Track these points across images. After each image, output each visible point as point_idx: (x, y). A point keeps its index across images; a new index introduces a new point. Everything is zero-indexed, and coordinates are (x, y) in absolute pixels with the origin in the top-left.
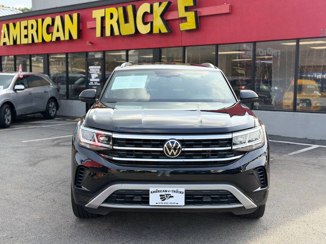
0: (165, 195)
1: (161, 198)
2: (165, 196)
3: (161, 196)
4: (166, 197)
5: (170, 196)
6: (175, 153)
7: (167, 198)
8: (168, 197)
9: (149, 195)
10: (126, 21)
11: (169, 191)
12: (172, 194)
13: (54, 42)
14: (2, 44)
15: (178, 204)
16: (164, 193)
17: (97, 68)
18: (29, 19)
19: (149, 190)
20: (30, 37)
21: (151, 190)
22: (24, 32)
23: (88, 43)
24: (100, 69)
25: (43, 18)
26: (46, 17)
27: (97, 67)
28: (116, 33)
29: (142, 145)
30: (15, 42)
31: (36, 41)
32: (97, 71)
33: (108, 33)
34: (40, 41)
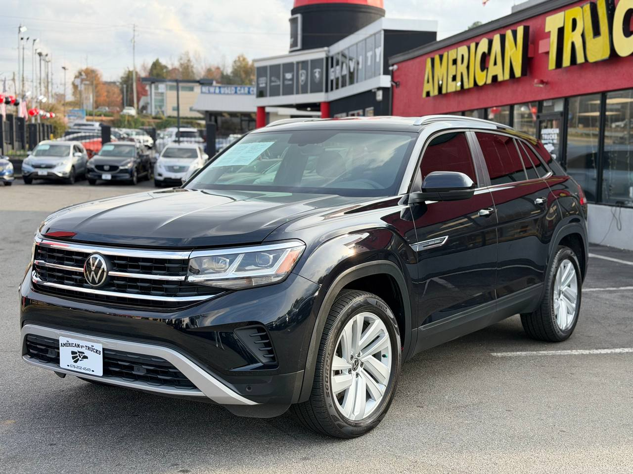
0: (78, 353)
1: (73, 358)
2: (78, 355)
3: (73, 353)
4: (79, 357)
5: (83, 355)
6: (97, 280)
7: (80, 359)
8: (82, 357)
9: (58, 349)
10: (597, 32)
11: (82, 347)
12: (87, 353)
13: (489, 84)
14: (424, 95)
15: (93, 371)
16: (76, 349)
17: (553, 133)
18: (460, 46)
19: (58, 341)
20: (459, 78)
21: (62, 340)
22: (452, 70)
23: (536, 84)
24: (557, 134)
25: (477, 41)
26: (481, 39)
27: (553, 131)
28: (580, 59)
29: (64, 261)
30: (440, 89)
31: (466, 86)
32: (553, 140)
33: (566, 62)
34: (472, 85)
